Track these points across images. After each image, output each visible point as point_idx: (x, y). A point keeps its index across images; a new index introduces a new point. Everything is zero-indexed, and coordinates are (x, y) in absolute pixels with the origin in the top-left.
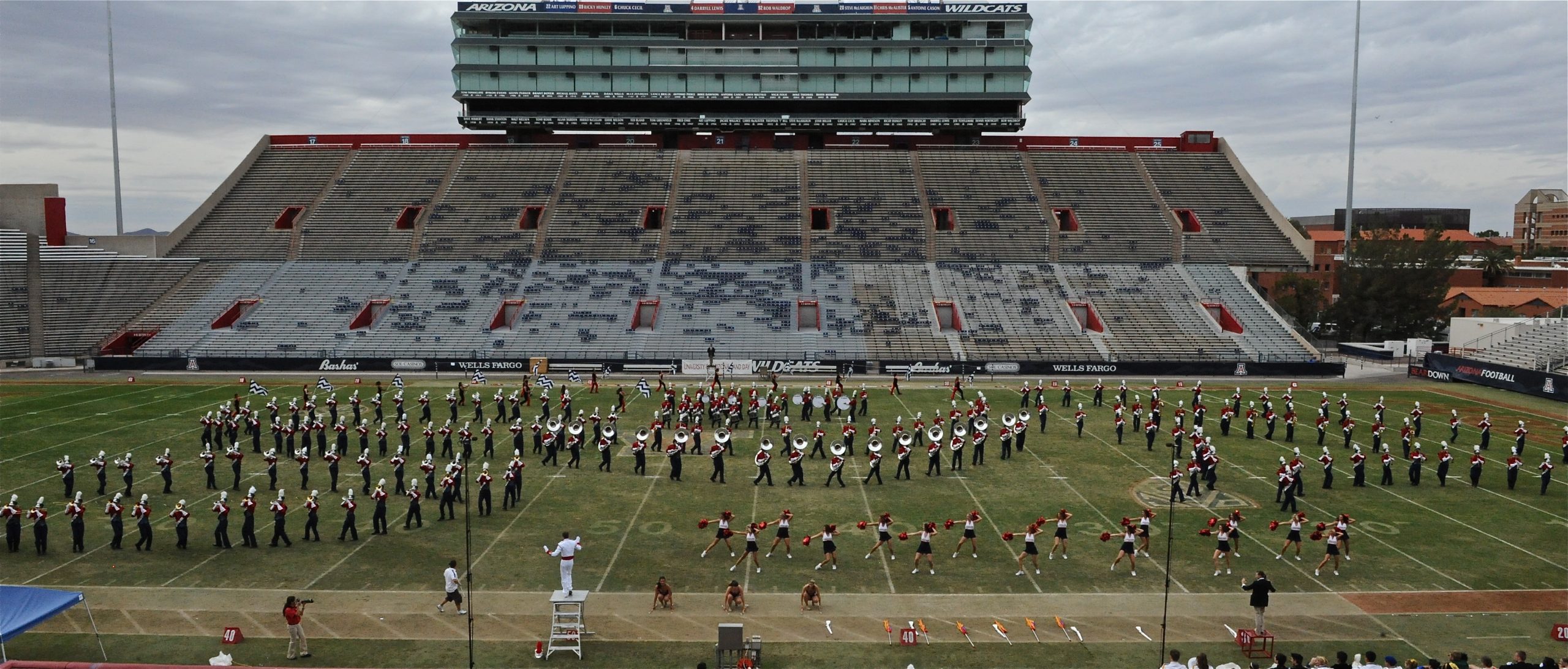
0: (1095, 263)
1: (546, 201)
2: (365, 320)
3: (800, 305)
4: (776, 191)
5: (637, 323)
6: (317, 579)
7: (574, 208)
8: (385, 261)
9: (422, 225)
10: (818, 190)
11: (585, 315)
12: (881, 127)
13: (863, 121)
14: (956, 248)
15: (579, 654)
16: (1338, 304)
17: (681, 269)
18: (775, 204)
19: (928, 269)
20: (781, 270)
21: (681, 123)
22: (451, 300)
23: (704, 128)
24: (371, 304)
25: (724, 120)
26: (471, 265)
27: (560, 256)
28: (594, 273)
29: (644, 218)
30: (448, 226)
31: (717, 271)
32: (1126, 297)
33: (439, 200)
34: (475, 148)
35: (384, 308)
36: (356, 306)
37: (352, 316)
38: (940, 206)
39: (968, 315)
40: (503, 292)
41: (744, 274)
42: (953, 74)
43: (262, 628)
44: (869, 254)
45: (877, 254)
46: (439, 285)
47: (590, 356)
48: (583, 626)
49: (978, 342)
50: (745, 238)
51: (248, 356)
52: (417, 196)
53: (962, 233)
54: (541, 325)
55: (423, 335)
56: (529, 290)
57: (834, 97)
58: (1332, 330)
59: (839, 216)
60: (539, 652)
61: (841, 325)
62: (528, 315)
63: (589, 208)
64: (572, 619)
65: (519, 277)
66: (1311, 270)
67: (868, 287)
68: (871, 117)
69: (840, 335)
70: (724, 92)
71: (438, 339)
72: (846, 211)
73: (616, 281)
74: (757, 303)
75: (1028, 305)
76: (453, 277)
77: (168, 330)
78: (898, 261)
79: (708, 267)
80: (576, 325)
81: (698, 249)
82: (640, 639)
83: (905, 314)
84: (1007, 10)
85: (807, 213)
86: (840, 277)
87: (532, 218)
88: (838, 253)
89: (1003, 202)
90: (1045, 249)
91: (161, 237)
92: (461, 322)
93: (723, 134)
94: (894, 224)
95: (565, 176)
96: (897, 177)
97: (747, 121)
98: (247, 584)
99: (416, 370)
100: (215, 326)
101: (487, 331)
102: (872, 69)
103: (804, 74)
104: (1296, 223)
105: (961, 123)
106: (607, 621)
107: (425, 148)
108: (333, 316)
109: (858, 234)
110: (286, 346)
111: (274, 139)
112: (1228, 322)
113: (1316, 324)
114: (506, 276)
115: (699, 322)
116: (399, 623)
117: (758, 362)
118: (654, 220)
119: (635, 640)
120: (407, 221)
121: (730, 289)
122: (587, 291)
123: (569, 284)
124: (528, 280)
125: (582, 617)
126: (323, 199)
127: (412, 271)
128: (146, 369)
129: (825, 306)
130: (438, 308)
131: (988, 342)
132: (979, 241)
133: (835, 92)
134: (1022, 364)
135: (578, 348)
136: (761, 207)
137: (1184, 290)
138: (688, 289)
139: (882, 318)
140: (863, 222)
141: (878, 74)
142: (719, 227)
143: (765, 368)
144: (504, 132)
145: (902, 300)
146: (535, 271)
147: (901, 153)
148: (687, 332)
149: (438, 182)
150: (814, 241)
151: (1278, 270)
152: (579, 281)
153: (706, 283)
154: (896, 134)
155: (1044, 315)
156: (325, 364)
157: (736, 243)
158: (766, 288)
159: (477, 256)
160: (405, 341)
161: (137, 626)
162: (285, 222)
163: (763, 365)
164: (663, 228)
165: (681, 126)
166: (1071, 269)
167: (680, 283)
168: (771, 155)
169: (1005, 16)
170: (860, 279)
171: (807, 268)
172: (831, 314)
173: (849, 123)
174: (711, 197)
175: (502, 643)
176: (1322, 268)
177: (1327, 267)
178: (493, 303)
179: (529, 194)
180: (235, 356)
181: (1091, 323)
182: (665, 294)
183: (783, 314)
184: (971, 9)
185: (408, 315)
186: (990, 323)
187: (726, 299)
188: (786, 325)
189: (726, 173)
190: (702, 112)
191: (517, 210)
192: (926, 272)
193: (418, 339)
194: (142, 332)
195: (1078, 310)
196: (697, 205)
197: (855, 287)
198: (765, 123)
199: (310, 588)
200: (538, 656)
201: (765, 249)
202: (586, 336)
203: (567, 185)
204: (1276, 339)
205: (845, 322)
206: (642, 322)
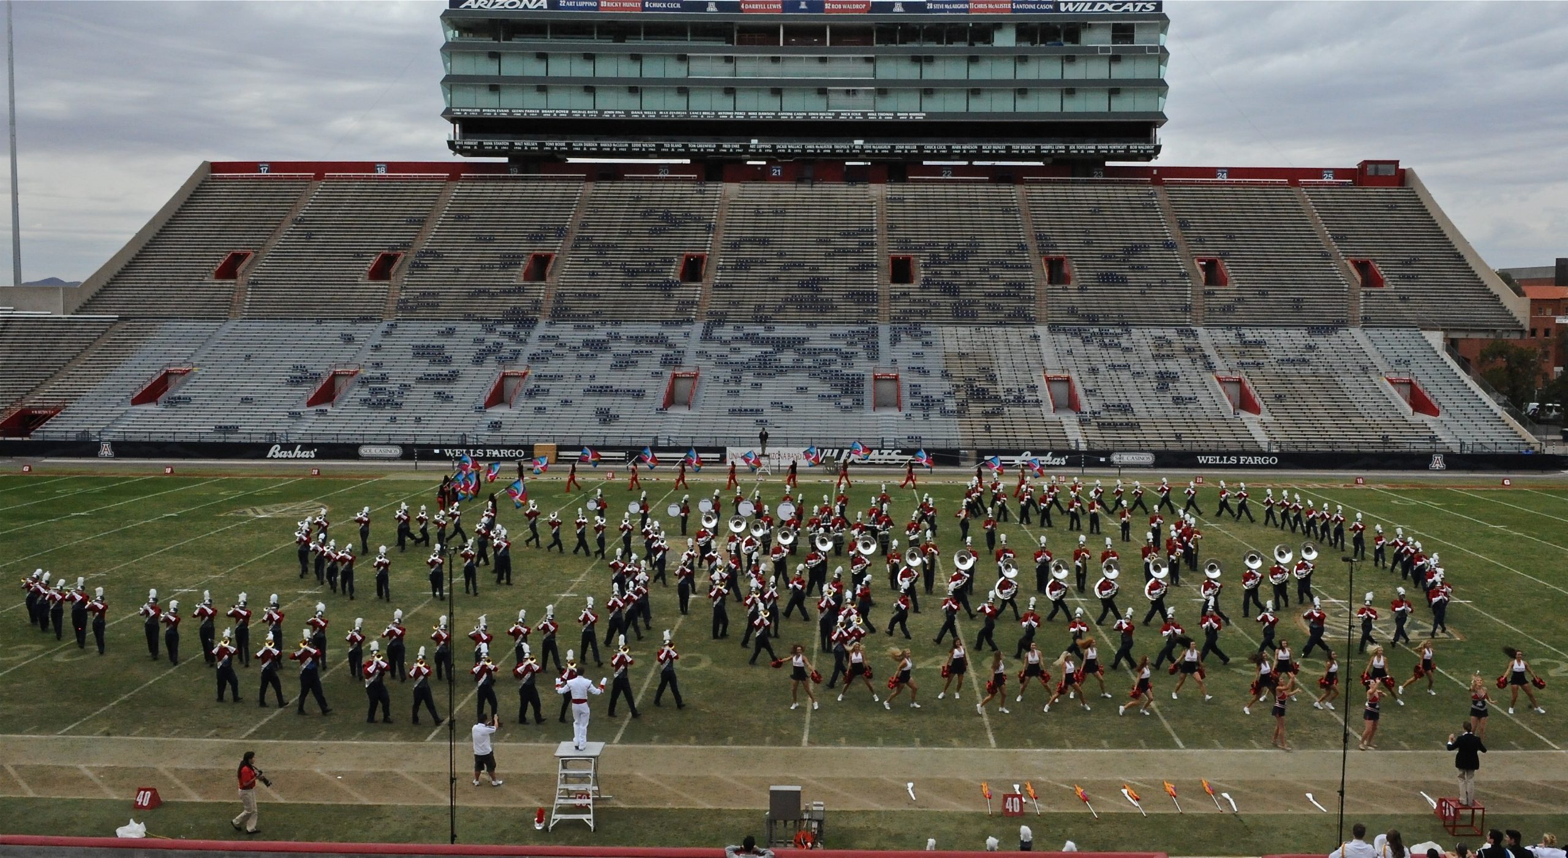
0: (1249, 326)
1: (556, 246)
2: (326, 394)
3: (876, 378)
4: (847, 234)
5: (671, 400)
6: (258, 726)
7: (592, 255)
8: (354, 321)
9: (400, 274)
10: (900, 234)
11: (604, 391)
12: (980, 156)
13: (956, 147)
14: (1073, 307)
15: (592, 825)
16: (1563, 378)
17: (727, 332)
18: (845, 252)
19: (1039, 334)
20: (853, 334)
21: (728, 149)
22: (435, 370)
23: (756, 156)
24: (335, 375)
25: (782, 146)
26: (462, 327)
27: (574, 316)
28: (617, 337)
29: (680, 268)
30: (433, 277)
31: (771, 335)
32: (1288, 369)
33: (423, 245)
34: (467, 179)
35: (350, 380)
36: (316, 377)
37: (309, 390)
38: (1053, 254)
39: (1089, 392)
40: (501, 361)
41: (805, 340)
42: (1069, 89)
43: (186, 790)
44: (963, 314)
45: (974, 315)
46: (421, 352)
47: (610, 442)
48: (596, 788)
49: (1102, 426)
50: (806, 293)
51: (177, 440)
52: (395, 239)
53: (1082, 289)
54: (549, 402)
55: (400, 414)
56: (534, 358)
57: (920, 117)
58: (1554, 413)
59: (925, 266)
60: (539, 821)
61: (927, 404)
62: (532, 390)
63: (610, 255)
64: (583, 779)
65: (522, 342)
66: (1526, 336)
67: (962, 356)
68: (965, 143)
69: (926, 417)
70: (781, 111)
71: (418, 420)
72: (935, 260)
73: (644, 347)
74: (822, 376)
75: (1165, 380)
76: (439, 341)
77: (75, 407)
78: (1000, 324)
79: (760, 330)
80: (594, 403)
81: (748, 308)
82: (669, 805)
83: (1009, 391)
84: (1137, 9)
85: (886, 262)
86: (927, 344)
87: (540, 267)
88: (923, 313)
89: (1132, 250)
90: (1187, 309)
91: (70, 289)
92: (448, 398)
93: (779, 164)
94: (995, 278)
95: (581, 215)
96: (998, 217)
97: (810, 146)
98: (168, 732)
99: (389, 459)
100: (136, 401)
101: (480, 409)
102: (968, 82)
103: (883, 89)
104: (1506, 276)
105: (1079, 150)
106: (628, 780)
107: (406, 179)
108: (285, 390)
109: (950, 289)
110: (226, 427)
111: (216, 167)
112: (1420, 402)
113: (1534, 405)
114: (505, 340)
115: (749, 400)
116: (362, 782)
117: (822, 450)
118: (693, 270)
119: (662, 807)
120: (381, 271)
121: (787, 358)
122: (607, 359)
123: (586, 351)
124: (533, 346)
125: (595, 777)
126: (275, 243)
127: (387, 334)
128: (46, 457)
129: (906, 379)
130: (419, 380)
131: (1114, 426)
132: (1100, 298)
133: (921, 111)
134: (1158, 454)
135: (593, 432)
136: (828, 255)
137: (1363, 361)
138: (734, 358)
139: (980, 395)
140: (956, 274)
141: (974, 89)
142: (774, 279)
143: (831, 458)
144: (505, 160)
145: (1004, 371)
146: (543, 334)
147: (1004, 188)
148: (733, 412)
149: (421, 222)
150: (894, 298)
151: (1483, 336)
152: (597, 347)
153: (757, 351)
154: (998, 163)
155: (1185, 392)
156: (275, 451)
157: (796, 300)
158: (834, 357)
159: (469, 315)
160: (377, 422)
161: (24, 786)
162: (228, 271)
163: (829, 455)
164: (704, 280)
165: (728, 153)
166: (1218, 333)
167: (725, 350)
168: (840, 190)
169: (1136, 17)
170: (951, 346)
171: (884, 332)
172: (915, 390)
173: (938, 150)
174: (764, 242)
175: (493, 809)
176: (1540, 334)
177: (1547, 332)
178: (489, 373)
179: (534, 238)
180: (160, 440)
181: (1246, 403)
182: (703, 362)
183: (856, 389)
184: (1092, 7)
185: (381, 389)
186: (1116, 402)
187: (782, 371)
188: (859, 404)
189: (783, 213)
190: (754, 136)
191: (520, 257)
192: (1036, 338)
193: (393, 420)
194: (43, 408)
195: (1228, 386)
196: (747, 251)
197: (946, 356)
198: (833, 150)
199: (250, 737)
200: (539, 827)
201: (832, 308)
202: (606, 417)
203: (584, 226)
204: (1482, 424)
205: (933, 401)
206: (676, 399)
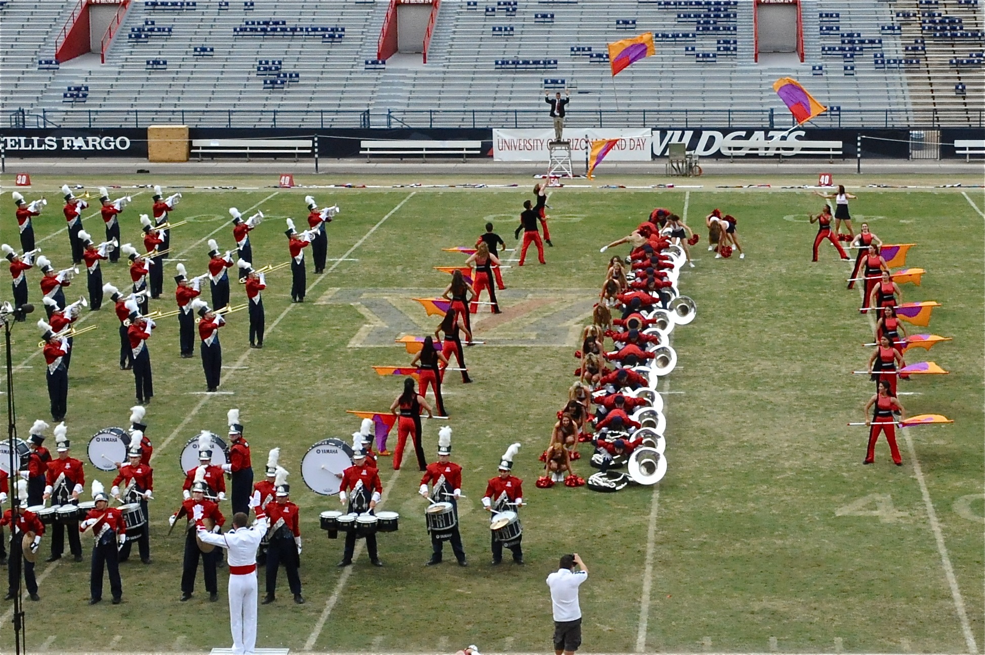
3: (759, 2)
5: (391, 46)
11: (271, 29)
47: (284, 122)
54: (172, 52)
61: (852, 45)
62: (141, 30)
69: (849, 71)
80: (252, 51)
101: (47, 65)
115: (531, 43)
117: (663, 132)
129: (815, 4)
135: (256, 104)
139: (947, 31)
143: (679, 147)
148: (503, 66)
163: (675, 140)
172: (829, 23)
188: (728, 48)
202: (275, 77)
205: (862, 42)
206: (400, 45)
